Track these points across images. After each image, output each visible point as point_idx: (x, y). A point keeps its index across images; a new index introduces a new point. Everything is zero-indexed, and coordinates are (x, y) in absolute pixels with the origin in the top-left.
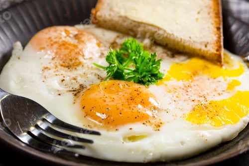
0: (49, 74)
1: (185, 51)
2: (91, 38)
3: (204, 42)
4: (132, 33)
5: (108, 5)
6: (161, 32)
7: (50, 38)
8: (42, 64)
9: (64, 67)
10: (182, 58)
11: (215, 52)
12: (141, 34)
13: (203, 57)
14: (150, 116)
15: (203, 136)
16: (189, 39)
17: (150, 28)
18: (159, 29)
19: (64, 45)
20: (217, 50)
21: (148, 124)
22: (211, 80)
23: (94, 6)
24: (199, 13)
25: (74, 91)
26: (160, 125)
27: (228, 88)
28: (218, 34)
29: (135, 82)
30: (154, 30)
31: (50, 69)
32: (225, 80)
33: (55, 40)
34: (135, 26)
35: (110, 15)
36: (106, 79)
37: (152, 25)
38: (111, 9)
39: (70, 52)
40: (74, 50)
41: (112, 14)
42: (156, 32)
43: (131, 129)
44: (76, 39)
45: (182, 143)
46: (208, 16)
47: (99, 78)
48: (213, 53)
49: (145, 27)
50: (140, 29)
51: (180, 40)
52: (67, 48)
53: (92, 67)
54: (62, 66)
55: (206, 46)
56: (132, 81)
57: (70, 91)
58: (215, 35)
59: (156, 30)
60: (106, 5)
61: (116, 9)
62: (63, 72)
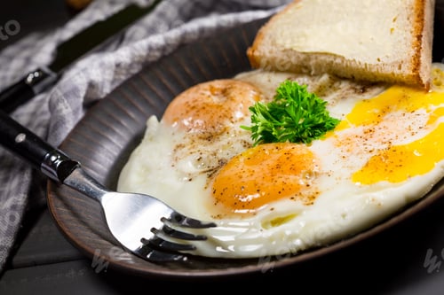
0: (182, 153)
1: (377, 80)
2: (246, 91)
3: (396, 62)
4: (304, 71)
5: (270, 37)
6: (338, 61)
7: (187, 103)
8: (175, 141)
9: (204, 139)
10: (376, 90)
11: (411, 73)
12: (316, 69)
13: (401, 83)
14: (302, 186)
15: (373, 200)
16: (377, 62)
17: (323, 58)
18: (335, 56)
19: (204, 108)
20: (415, 70)
21: (298, 198)
22: (408, 115)
23: (251, 44)
24: (394, 20)
25: (210, 171)
26: (315, 195)
27: (429, 123)
28: (418, 46)
29: (290, 141)
30: (329, 59)
31: (184, 147)
32: (428, 112)
33: (192, 105)
34: (305, 60)
35: (271, 52)
36: (254, 145)
37: (326, 54)
38: (273, 43)
39: (212, 117)
40: (217, 112)
41: (274, 49)
42: (332, 62)
43: (272, 209)
44: (225, 96)
45: (344, 216)
46: (408, 22)
47: (245, 146)
48: (409, 75)
49: (316, 58)
50: (312, 63)
51: (364, 67)
52: (207, 112)
53: (240, 132)
54: (200, 138)
55: (400, 68)
56: (288, 141)
57: (205, 172)
58: (413, 48)
59: (331, 59)
60: (267, 38)
61: (280, 42)
62: (201, 147)
